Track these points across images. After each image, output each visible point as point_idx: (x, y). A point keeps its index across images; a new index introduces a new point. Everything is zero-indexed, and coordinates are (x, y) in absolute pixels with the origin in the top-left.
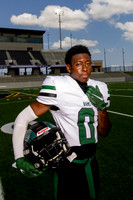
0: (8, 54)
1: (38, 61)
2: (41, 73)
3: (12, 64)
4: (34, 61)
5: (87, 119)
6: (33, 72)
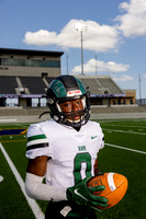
0: (18, 80)
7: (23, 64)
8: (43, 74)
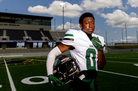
0: (25, 32)
1: (47, 38)
2: (49, 46)
3: (28, 39)
4: (44, 38)
5: (92, 55)
6: (43, 46)
7: (29, 23)
8: (41, 29)
